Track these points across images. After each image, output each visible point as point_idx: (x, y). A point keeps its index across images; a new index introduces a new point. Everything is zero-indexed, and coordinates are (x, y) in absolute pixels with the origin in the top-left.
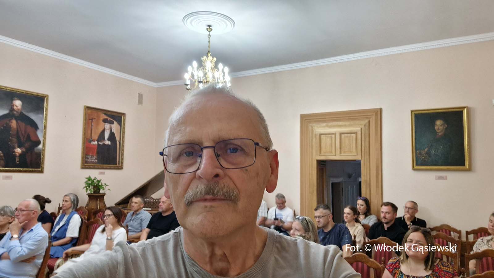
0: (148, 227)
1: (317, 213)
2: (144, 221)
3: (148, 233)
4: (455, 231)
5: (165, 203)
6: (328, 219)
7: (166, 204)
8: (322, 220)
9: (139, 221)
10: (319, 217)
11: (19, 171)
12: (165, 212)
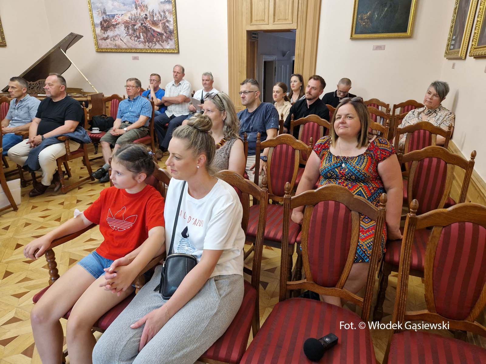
0: (38, 116)
1: (243, 88)
2: (32, 109)
3: (39, 123)
4: (384, 105)
5: (52, 85)
6: (254, 95)
7: (53, 87)
8: (247, 96)
9: (25, 109)
10: (245, 92)
12: (56, 96)
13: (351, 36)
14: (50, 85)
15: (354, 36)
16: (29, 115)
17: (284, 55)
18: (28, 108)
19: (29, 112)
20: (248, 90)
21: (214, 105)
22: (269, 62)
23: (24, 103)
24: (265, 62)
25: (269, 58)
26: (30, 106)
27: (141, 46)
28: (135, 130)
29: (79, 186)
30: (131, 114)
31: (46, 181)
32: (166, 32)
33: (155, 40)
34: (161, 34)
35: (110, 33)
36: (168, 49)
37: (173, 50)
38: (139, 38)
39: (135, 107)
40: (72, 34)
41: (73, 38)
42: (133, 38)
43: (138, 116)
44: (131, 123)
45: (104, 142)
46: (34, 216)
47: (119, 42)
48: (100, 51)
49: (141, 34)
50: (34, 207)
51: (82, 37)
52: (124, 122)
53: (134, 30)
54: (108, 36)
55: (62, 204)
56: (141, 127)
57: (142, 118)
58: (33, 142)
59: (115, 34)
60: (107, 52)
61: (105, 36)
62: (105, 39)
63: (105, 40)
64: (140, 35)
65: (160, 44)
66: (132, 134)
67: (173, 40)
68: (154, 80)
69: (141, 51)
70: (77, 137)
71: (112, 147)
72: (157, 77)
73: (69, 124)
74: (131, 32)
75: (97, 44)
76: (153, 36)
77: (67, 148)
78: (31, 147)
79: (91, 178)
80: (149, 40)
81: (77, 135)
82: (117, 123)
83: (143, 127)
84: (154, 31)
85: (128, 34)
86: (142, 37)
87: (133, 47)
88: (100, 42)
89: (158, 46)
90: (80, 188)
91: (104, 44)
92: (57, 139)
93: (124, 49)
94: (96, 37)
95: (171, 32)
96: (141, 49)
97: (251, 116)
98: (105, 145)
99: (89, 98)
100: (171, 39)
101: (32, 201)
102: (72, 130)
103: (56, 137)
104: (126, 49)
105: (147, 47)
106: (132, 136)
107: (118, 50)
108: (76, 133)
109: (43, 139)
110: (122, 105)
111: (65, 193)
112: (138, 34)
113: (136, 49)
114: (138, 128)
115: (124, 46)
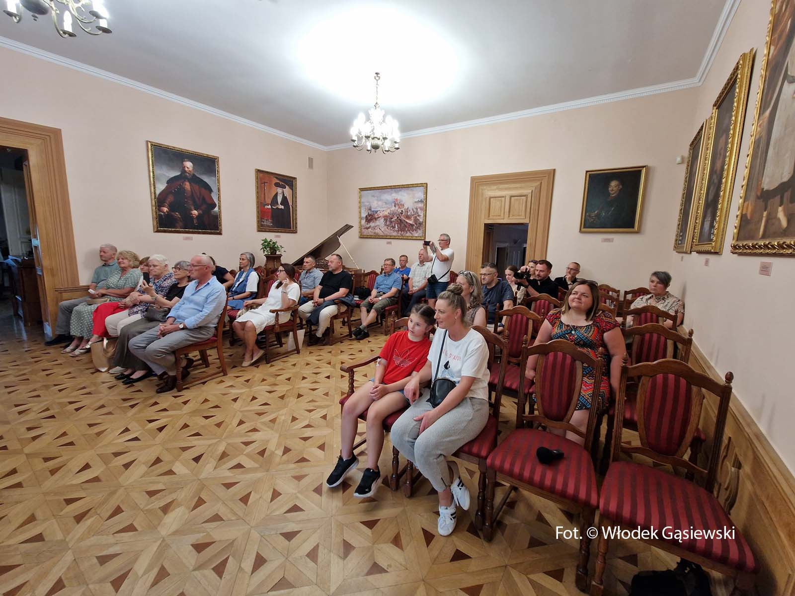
0: (320, 284)
1: (483, 271)
2: (316, 279)
3: (321, 289)
6: (493, 277)
7: (334, 263)
8: (487, 277)
9: (312, 278)
10: (485, 274)
11: (199, 233)
12: (335, 270)
13: (580, 230)
14: (332, 262)
15: (583, 230)
16: (314, 283)
17: (515, 242)
18: (314, 278)
19: (314, 281)
20: (488, 273)
21: (466, 280)
22: (501, 248)
23: (312, 274)
24: (498, 248)
25: (502, 245)
26: (316, 276)
27: (395, 234)
28: (387, 299)
29: (341, 340)
30: (385, 286)
31: (319, 334)
32: (416, 224)
33: (407, 229)
34: (412, 225)
35: (372, 224)
36: (416, 237)
37: (421, 237)
38: (394, 227)
39: (390, 281)
40: (347, 225)
41: (348, 228)
42: (389, 228)
43: (390, 288)
44: (384, 293)
45: (363, 307)
46: (312, 359)
47: (378, 231)
48: (362, 237)
49: (396, 225)
50: (310, 353)
51: (353, 227)
52: (380, 292)
53: (391, 222)
54: (370, 226)
55: (330, 352)
56: (392, 297)
57: (394, 290)
58: (317, 302)
59: (376, 225)
60: (367, 238)
61: (368, 226)
62: (368, 228)
63: (367, 229)
64: (395, 225)
65: (411, 233)
66: (385, 302)
67: (422, 230)
68: (403, 260)
69: (394, 238)
70: (346, 301)
71: (368, 311)
72: (405, 257)
73: (342, 291)
74: (388, 223)
75: (361, 232)
76: (406, 226)
77: (339, 309)
78: (314, 306)
79: (350, 335)
80: (401, 229)
81: (347, 300)
82: (374, 292)
83: (393, 297)
84: (407, 222)
85: (386, 225)
86: (397, 227)
87: (388, 234)
88: (363, 230)
89: (408, 234)
90: (342, 342)
91: (366, 232)
92: (333, 302)
93: (381, 236)
94: (361, 226)
95: (421, 224)
96: (395, 236)
97: (489, 291)
98: (364, 309)
99: (353, 273)
100: (420, 229)
101: (309, 348)
102: (344, 296)
103: (333, 300)
104: (383, 236)
105: (399, 235)
106: (385, 303)
107: (377, 237)
108: (347, 298)
109: (324, 301)
110: (379, 279)
111: (332, 345)
112: (393, 225)
113: (391, 236)
114: (389, 298)
115: (382, 234)
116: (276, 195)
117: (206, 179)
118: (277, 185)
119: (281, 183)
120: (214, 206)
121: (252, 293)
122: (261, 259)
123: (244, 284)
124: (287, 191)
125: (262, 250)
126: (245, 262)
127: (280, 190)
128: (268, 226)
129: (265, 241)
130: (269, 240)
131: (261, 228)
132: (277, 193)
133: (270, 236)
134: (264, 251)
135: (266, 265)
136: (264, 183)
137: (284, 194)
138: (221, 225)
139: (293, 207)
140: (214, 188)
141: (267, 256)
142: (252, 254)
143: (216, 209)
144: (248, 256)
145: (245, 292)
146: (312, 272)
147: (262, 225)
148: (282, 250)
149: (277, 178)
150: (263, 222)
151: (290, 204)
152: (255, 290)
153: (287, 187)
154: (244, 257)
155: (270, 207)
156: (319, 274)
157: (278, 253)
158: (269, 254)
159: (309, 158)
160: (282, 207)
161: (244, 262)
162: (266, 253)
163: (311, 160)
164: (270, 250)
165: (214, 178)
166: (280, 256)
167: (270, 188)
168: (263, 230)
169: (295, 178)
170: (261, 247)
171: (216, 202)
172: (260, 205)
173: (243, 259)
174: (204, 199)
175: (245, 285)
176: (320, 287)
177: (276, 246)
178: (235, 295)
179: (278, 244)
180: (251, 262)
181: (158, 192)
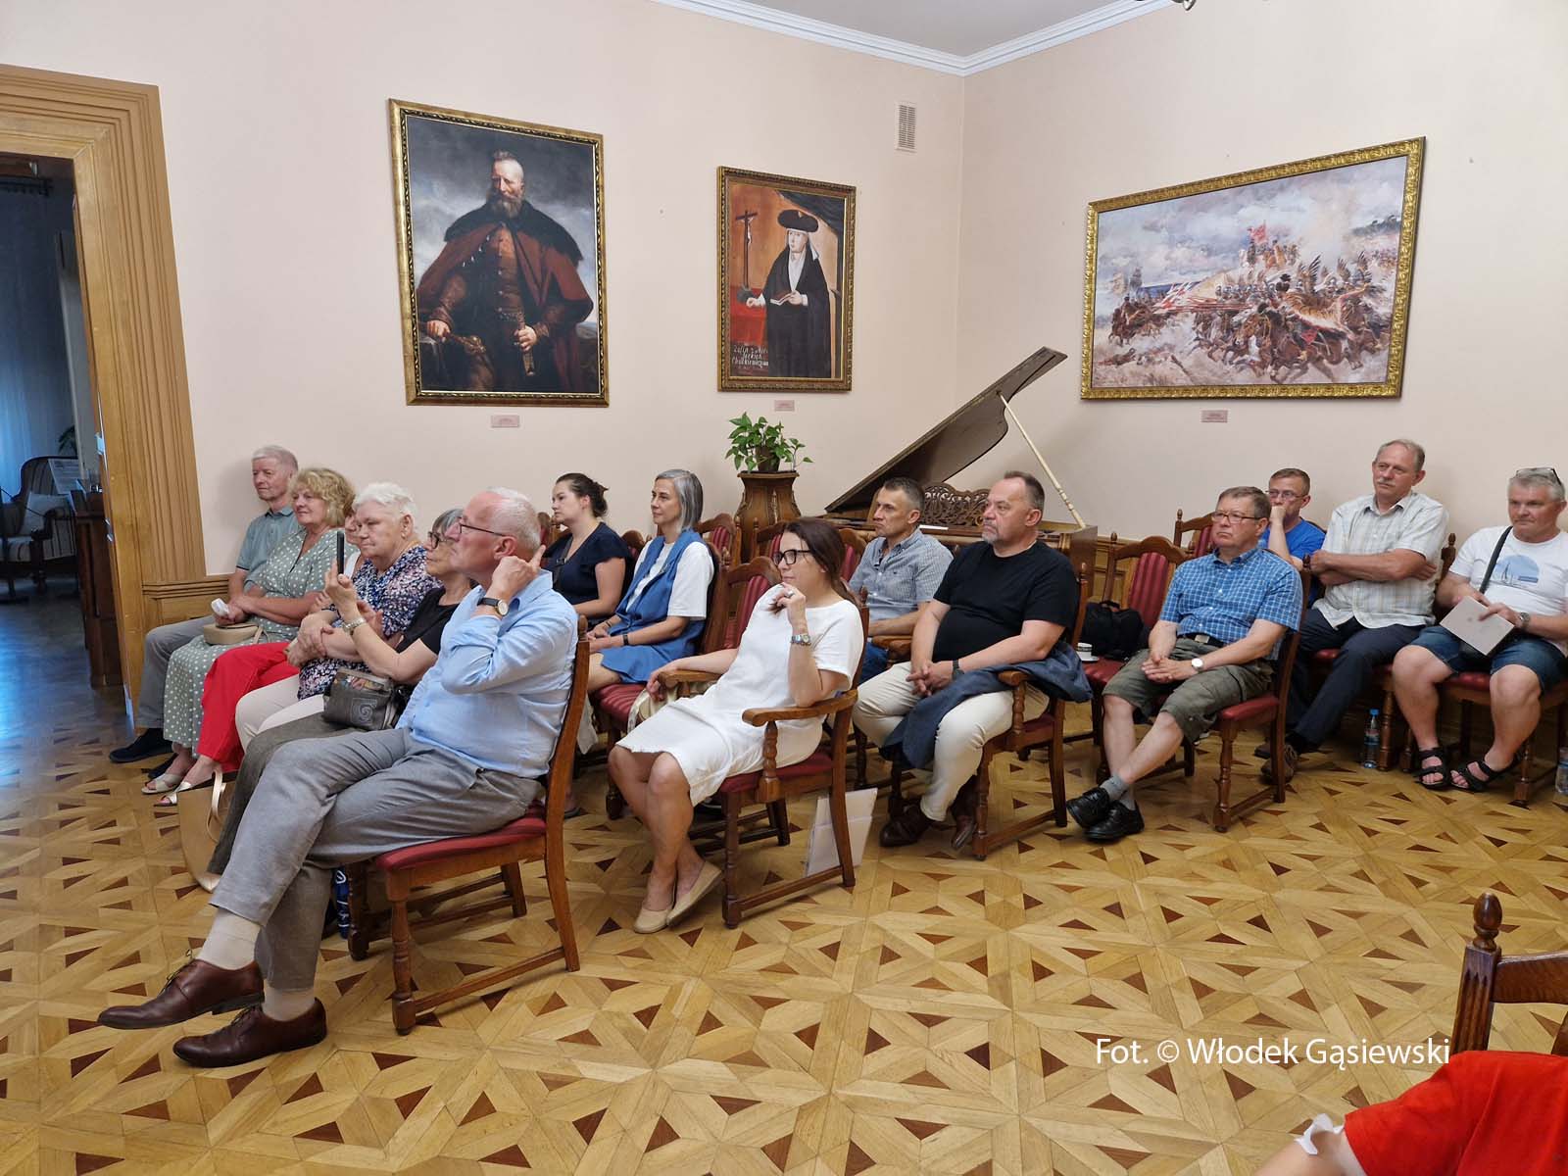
0: (940, 596)
2: (923, 575)
3: (941, 617)
5: (1008, 508)
7: (1009, 513)
9: (904, 573)
11: (538, 402)
14: (1000, 507)
16: (914, 589)
18: (915, 568)
19: (912, 582)
23: (906, 554)
26: (920, 560)
27: (1245, 377)
28: (1234, 669)
30: (1222, 611)
31: (935, 807)
32: (1355, 329)
33: (1304, 355)
34: (1334, 336)
35: (1140, 343)
36: (1352, 386)
37: (1376, 385)
38: (1240, 350)
40: (1044, 351)
41: (1046, 360)
42: (1219, 353)
43: (1248, 622)
44: (1217, 643)
45: (1117, 699)
46: (903, 925)
47: (1164, 369)
48: (1096, 395)
49: (1253, 339)
50: (898, 890)
51: (1065, 357)
52: (1192, 636)
53: (1229, 329)
54: (1132, 352)
55: (978, 897)
57: (1263, 631)
58: (925, 677)
59: (1158, 345)
60: (1119, 399)
61: (1122, 351)
62: (1119, 361)
63: (1119, 364)
64: (1246, 343)
65: (1326, 371)
66: (1221, 683)
67: (1384, 355)
68: (1286, 493)
69: (1243, 395)
73: (1035, 632)
74: (1215, 333)
75: (1089, 377)
76: (1302, 344)
77: (1017, 710)
80: (1276, 357)
82: (1162, 636)
84: (1306, 326)
85: (1203, 341)
86: (1254, 348)
87: (1214, 380)
88: (1101, 370)
89: (1313, 375)
90: (1024, 848)
91: (1110, 376)
92: (996, 680)
93: (1177, 388)
94: (1091, 357)
95: (1379, 328)
96: (1243, 388)
98: (1120, 711)
99: (1065, 545)
100: (1373, 352)
101: (889, 862)
103: (996, 673)
104: (1186, 389)
105: (1266, 380)
107: (1160, 393)
108: (1053, 664)
109: (957, 672)
112: (1240, 340)
113: (1223, 388)
114: (1244, 664)
115: (1182, 380)
116: (785, 256)
117: (562, 215)
118: (789, 220)
119: (801, 212)
120: (585, 306)
121: (689, 623)
122: (725, 494)
123: (663, 589)
124: (822, 240)
125: (733, 456)
126: (670, 507)
127: (796, 238)
128: (756, 371)
129: (743, 424)
130: (754, 421)
131: (732, 379)
132: (788, 248)
133: (760, 407)
134: (738, 458)
135: (742, 511)
136: (746, 217)
137: (809, 254)
138: (604, 374)
139: (838, 298)
140: (587, 248)
141: (748, 480)
142: (694, 478)
143: (592, 318)
144: (681, 485)
145: (664, 617)
146: (907, 546)
147: (735, 369)
148: (800, 454)
149: (789, 195)
150: (739, 356)
151: (831, 285)
152: (699, 611)
153: (821, 224)
154: (666, 487)
155: (761, 301)
156: (931, 554)
157: (784, 466)
158: (756, 469)
159: (903, 109)
160: (804, 300)
161: (664, 505)
162: (744, 467)
163: (907, 115)
164: (758, 455)
165: (586, 212)
166: (789, 479)
167: (764, 233)
168: (738, 385)
169: (850, 191)
170: (729, 445)
171: (593, 294)
172: (731, 296)
173: (663, 496)
174: (554, 286)
175: (667, 593)
176: (940, 608)
177: (778, 440)
178: (630, 628)
179: (787, 435)
180: (688, 505)
181: (420, 271)
